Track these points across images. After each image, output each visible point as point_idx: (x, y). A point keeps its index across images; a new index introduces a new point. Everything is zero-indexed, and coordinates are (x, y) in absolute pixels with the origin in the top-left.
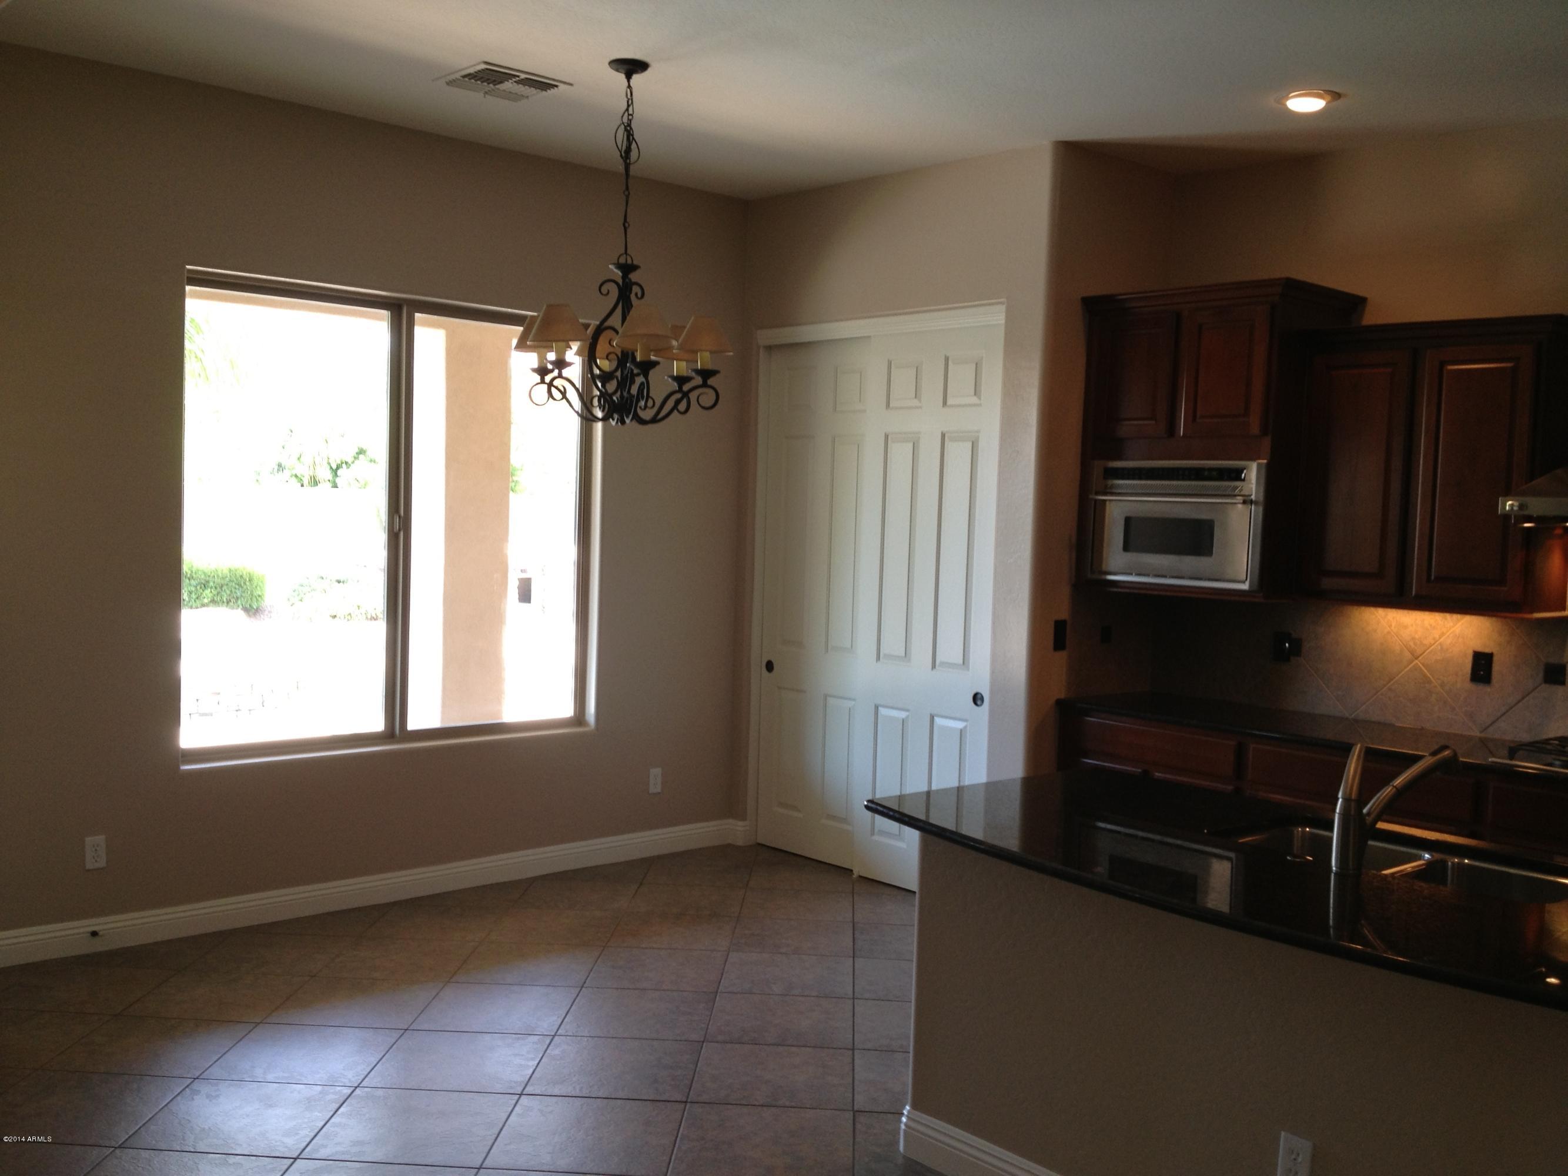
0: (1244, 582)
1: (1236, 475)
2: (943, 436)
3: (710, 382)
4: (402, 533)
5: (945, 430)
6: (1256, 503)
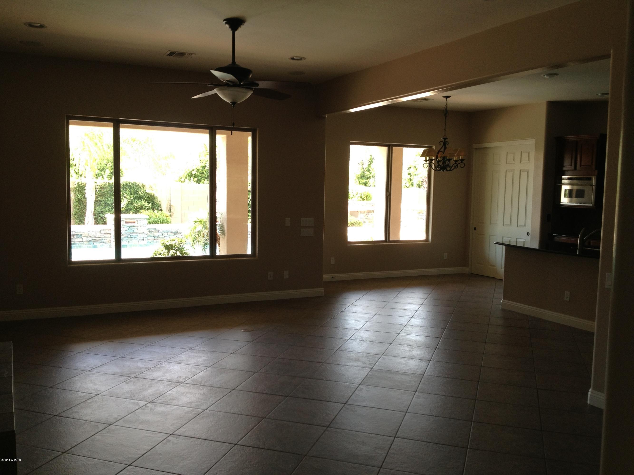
0: (591, 204)
1: (590, 179)
2: (520, 170)
3: (463, 162)
4: (389, 196)
5: (521, 169)
6: (594, 185)
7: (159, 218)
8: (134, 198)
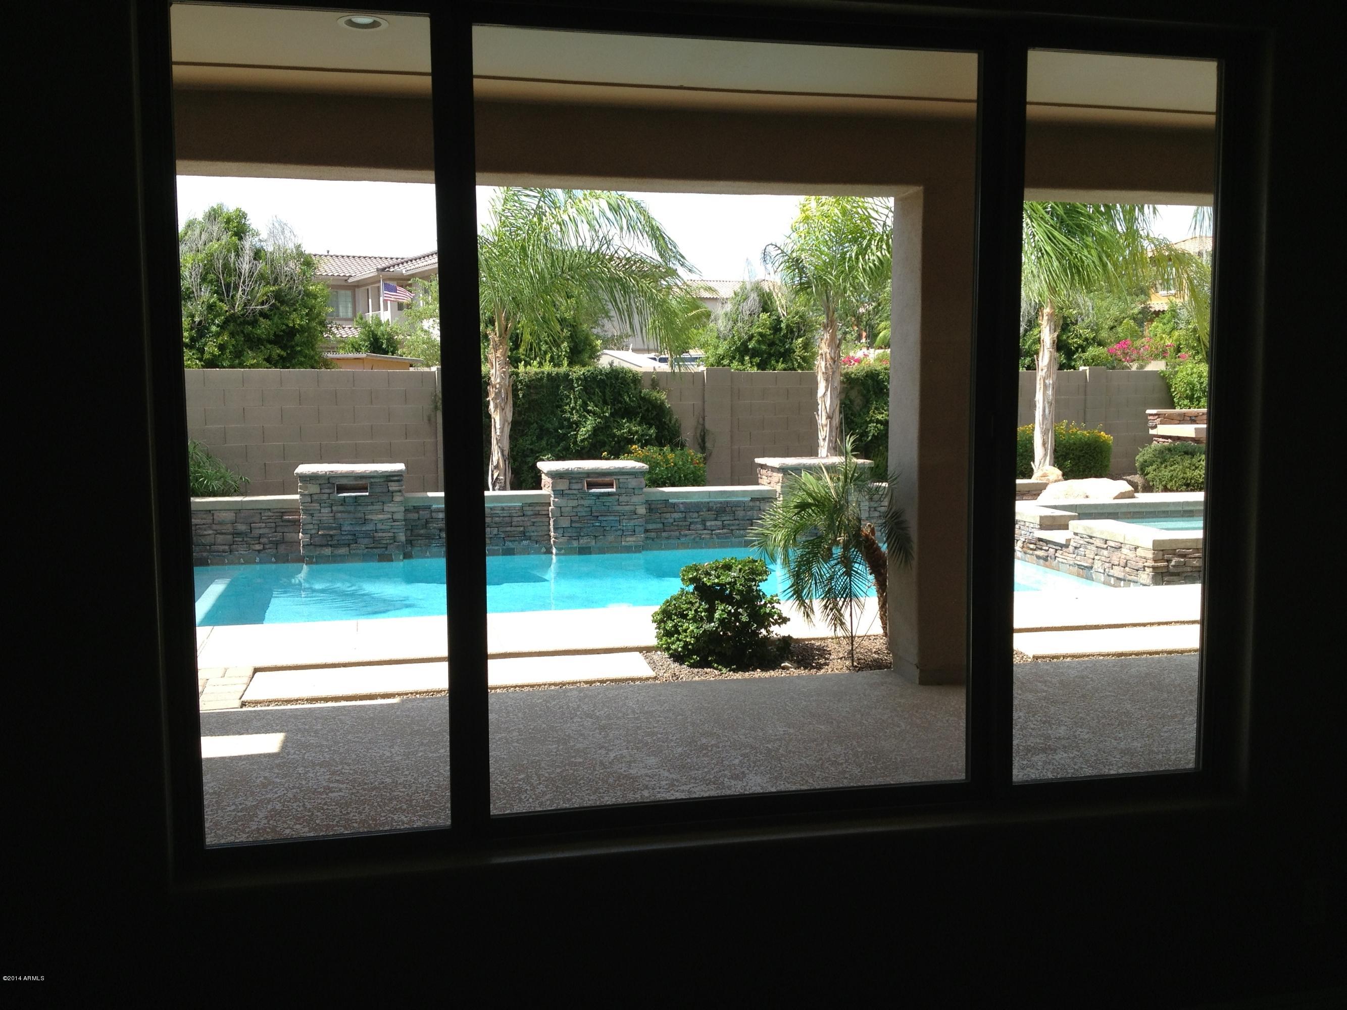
7: (676, 468)
8: (611, 414)
